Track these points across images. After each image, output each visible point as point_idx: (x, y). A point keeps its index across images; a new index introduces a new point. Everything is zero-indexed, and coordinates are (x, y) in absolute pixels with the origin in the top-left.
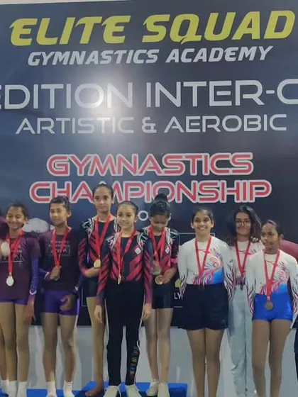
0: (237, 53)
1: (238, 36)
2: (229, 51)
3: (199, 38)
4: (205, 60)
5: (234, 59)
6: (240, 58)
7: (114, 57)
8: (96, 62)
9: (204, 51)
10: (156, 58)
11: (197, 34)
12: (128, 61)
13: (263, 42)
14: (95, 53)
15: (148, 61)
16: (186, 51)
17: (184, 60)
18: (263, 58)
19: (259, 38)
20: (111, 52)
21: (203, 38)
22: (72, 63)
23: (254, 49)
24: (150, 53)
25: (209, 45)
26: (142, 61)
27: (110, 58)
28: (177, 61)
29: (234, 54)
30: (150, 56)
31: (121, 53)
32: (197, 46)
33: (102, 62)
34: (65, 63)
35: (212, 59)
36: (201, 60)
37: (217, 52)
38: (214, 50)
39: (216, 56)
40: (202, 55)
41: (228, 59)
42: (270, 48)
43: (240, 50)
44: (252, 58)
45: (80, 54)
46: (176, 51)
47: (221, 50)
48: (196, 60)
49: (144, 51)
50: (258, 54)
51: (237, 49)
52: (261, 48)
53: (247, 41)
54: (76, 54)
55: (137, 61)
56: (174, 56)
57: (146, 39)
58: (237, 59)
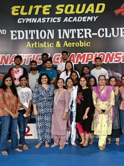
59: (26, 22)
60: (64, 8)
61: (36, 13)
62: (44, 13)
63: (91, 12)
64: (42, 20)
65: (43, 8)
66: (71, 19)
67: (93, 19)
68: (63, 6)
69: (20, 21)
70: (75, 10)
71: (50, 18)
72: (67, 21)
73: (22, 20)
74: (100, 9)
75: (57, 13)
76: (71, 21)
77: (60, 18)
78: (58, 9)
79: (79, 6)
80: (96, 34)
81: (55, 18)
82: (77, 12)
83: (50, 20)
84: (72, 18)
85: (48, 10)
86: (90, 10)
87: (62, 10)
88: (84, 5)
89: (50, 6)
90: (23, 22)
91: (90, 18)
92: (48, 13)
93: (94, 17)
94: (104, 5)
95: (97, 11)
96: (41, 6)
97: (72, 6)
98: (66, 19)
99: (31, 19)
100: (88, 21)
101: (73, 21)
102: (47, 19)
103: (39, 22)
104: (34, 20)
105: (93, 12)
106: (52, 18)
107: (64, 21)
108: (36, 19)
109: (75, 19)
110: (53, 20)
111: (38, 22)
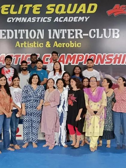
59: (16, 21)
60: (55, 8)
61: (27, 12)
62: (34, 12)
63: (82, 12)
64: (32, 20)
65: (33, 8)
66: (61, 19)
67: (85, 19)
68: (54, 5)
69: (9, 20)
70: (66, 10)
71: (40, 18)
72: (58, 21)
73: (11, 19)
74: (92, 9)
75: (47, 12)
76: (62, 21)
77: (51, 18)
78: (49, 8)
79: (70, 5)
80: (87, 35)
81: (45, 18)
82: (69, 12)
83: (40, 19)
84: (63, 18)
85: (39, 9)
86: (82, 10)
87: (53, 10)
88: (76, 5)
89: (41, 5)
90: (13, 21)
91: (81, 19)
92: (39, 13)
93: (86, 17)
94: (96, 5)
95: (89, 11)
96: (31, 6)
97: (63, 6)
98: (57, 19)
99: (21, 18)
100: (79, 21)
101: (64, 21)
102: (37, 19)
103: (29, 21)
104: (24, 20)
105: (84, 12)
106: (42, 18)
107: (55, 21)
108: (26, 18)
109: (66, 19)
110: (43, 20)
111: (27, 21)
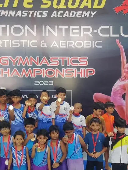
0: (82, 14)
1: (82, 7)
2: (78, 13)
3: (65, 7)
4: (68, 16)
5: (80, 16)
6: (83, 16)
7: (28, 14)
8: (20, 16)
9: (67, 12)
10: (46, 15)
11: (65, 5)
12: (34, 16)
13: (92, 10)
14: (20, 12)
15: (43, 16)
16: (60, 12)
17: (59, 16)
18: (92, 16)
19: (91, 8)
20: (27, 11)
21: (67, 6)
22: (9, 16)
23: (89, 12)
24: (44, 12)
25: (70, 10)
26: (40, 16)
27: (26, 14)
28: (56, 16)
29: (80, 14)
30: (44, 14)
31: (31, 12)
32: (64, 10)
33: (23, 16)
34: (6, 16)
35: (71, 16)
36: (66, 16)
37: (73, 13)
38: (72, 12)
39: (72, 15)
40: (66, 14)
41: (78, 16)
42: (95, 12)
43: (83, 12)
44: (88, 16)
45: (13, 12)
46: (55, 12)
47: (75, 12)
48: (64, 16)
49: (42, 12)
50: (90, 14)
51: (81, 12)
52: (92, 12)
53: (86, 9)
54: (11, 12)
55: (38, 16)
56: (54, 14)
57: (42, 6)
58: (81, 16)
